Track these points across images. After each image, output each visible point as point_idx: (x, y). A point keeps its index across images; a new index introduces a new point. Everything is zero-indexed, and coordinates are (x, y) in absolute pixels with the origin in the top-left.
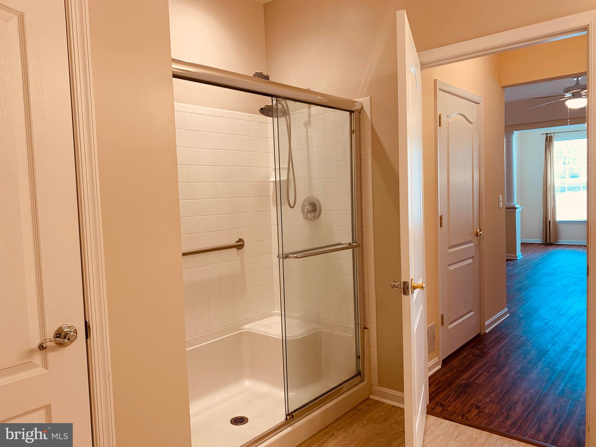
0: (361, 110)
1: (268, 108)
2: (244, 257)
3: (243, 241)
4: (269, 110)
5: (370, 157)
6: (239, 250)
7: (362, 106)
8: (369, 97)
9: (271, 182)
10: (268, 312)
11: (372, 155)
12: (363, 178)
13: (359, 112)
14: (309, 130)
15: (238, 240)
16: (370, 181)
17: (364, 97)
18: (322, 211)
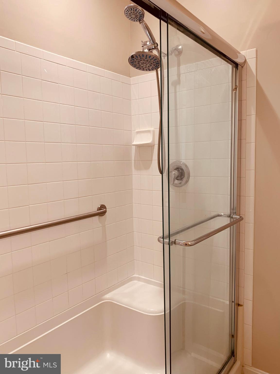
0: (244, 64)
1: (140, 56)
2: (106, 224)
3: (106, 208)
4: (141, 58)
5: (253, 118)
6: (101, 217)
7: (245, 59)
8: (255, 49)
9: (134, 145)
10: (128, 277)
11: (256, 115)
12: (243, 142)
13: (242, 67)
14: (178, 90)
15: (100, 206)
16: (253, 145)
17: (248, 49)
18: (190, 177)
